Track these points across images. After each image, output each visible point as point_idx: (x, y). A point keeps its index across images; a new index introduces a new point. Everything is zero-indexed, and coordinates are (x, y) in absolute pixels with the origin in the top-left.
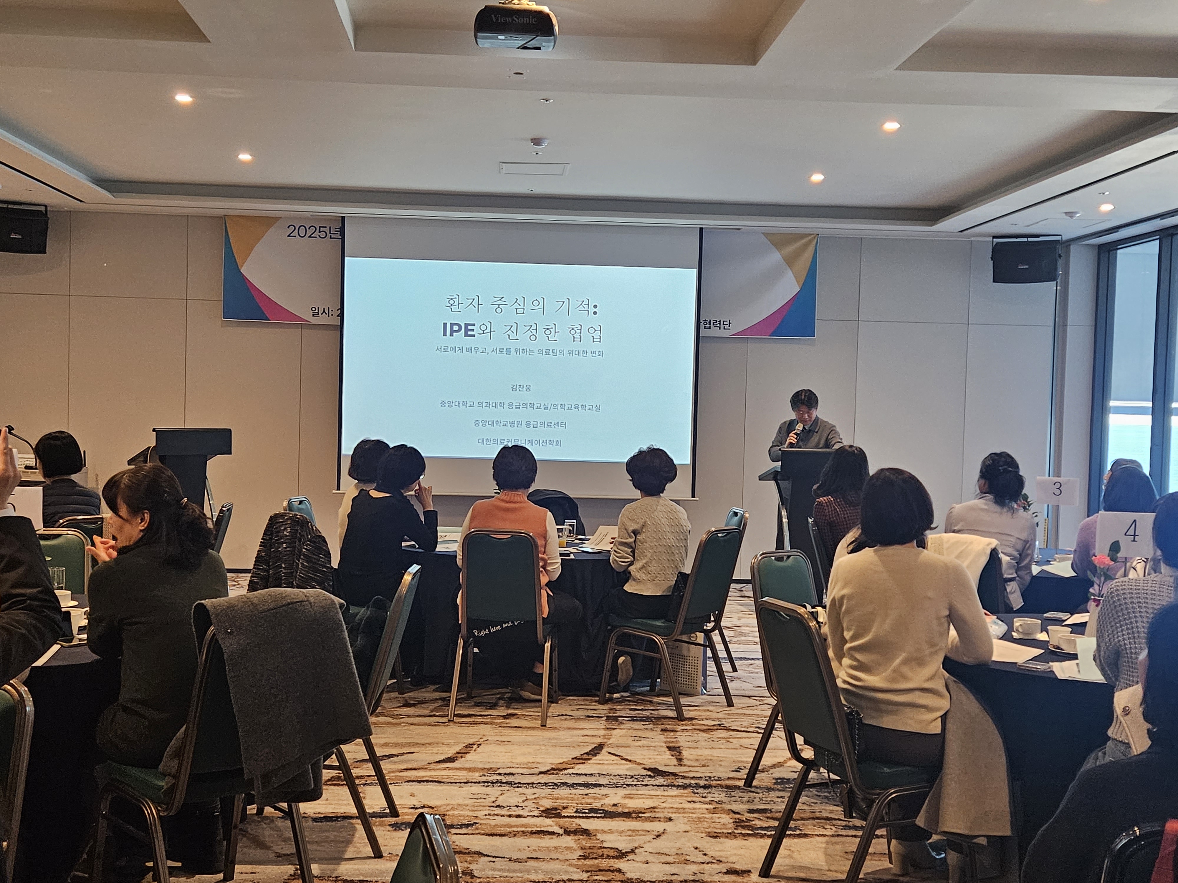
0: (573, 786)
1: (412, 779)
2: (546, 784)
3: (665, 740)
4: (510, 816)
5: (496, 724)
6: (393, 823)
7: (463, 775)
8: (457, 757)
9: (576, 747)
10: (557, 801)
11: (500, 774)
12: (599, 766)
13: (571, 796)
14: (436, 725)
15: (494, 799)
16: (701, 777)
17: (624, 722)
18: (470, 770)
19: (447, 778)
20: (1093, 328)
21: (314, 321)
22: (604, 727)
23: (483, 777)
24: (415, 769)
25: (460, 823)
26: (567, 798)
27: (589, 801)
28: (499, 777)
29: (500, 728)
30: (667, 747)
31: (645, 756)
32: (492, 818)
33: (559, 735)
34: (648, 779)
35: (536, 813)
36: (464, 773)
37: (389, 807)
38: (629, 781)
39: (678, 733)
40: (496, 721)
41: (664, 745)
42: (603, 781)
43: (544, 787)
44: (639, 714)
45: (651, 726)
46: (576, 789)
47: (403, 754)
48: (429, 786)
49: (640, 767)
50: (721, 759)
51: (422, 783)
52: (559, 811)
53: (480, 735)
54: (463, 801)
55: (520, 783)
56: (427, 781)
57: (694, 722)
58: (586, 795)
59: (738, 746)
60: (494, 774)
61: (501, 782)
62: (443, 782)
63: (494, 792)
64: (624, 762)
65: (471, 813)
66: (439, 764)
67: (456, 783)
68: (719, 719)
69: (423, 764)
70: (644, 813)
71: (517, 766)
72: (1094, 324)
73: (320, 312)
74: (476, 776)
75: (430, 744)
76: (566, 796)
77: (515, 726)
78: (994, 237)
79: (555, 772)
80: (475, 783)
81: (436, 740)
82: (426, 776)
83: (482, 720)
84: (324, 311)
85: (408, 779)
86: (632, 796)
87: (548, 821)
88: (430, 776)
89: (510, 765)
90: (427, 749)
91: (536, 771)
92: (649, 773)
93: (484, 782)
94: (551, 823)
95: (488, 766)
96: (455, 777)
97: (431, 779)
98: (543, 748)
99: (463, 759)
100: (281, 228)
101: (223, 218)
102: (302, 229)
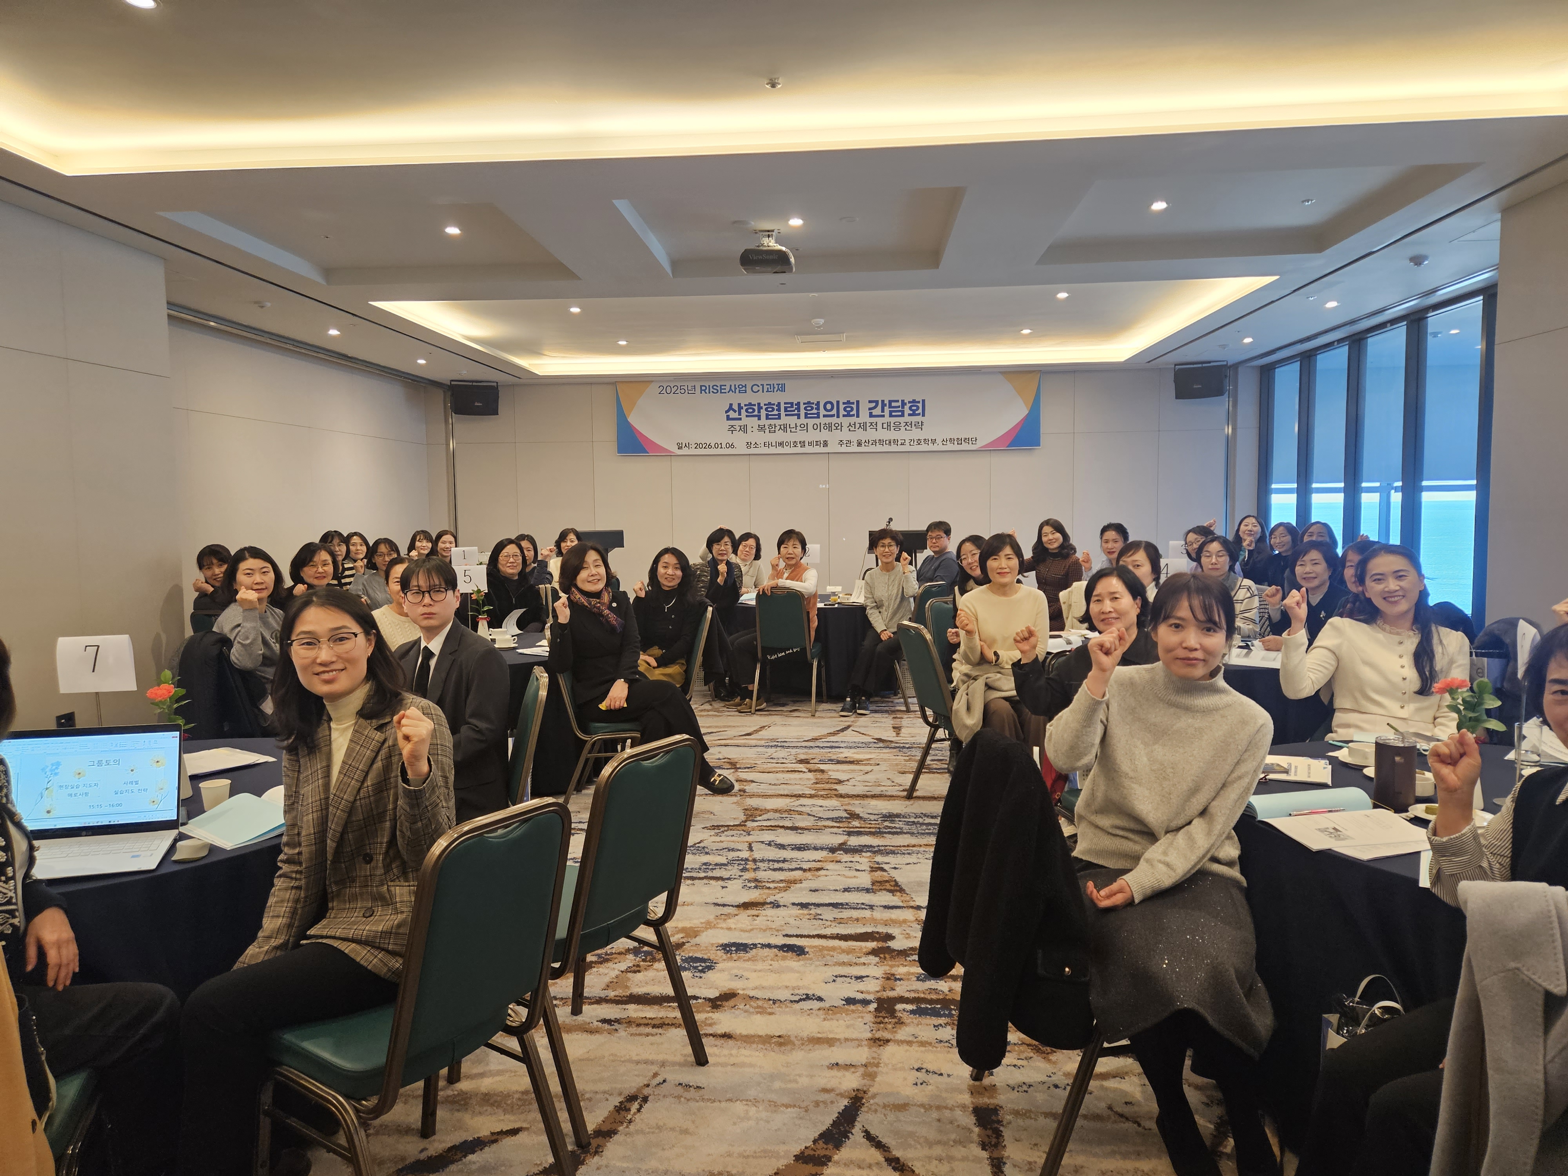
0: (823, 747)
2: (806, 746)
3: (893, 723)
4: (777, 763)
8: (753, 733)
9: (832, 727)
10: (810, 755)
11: (778, 742)
12: (843, 737)
13: (819, 753)
15: (770, 755)
18: (759, 740)
19: (744, 744)
20: (1258, 430)
21: (680, 452)
23: (767, 743)
25: (745, 767)
27: (830, 755)
29: (786, 717)
30: (893, 727)
31: (876, 732)
32: (766, 764)
34: (873, 744)
35: (795, 761)
36: (755, 741)
38: (860, 745)
40: (784, 713)
42: (843, 745)
43: (804, 748)
44: (882, 709)
45: (886, 715)
49: (870, 738)
52: (809, 760)
53: (771, 721)
54: (750, 756)
55: (789, 746)
56: (731, 746)
58: (829, 752)
60: (774, 742)
61: (777, 746)
62: (738, 746)
63: (771, 751)
64: (860, 735)
65: (753, 762)
66: (740, 737)
67: (749, 746)
69: (733, 737)
70: (862, 761)
71: (791, 737)
72: (1258, 426)
73: (683, 445)
74: (762, 743)
75: (737, 726)
76: (816, 753)
78: (1176, 365)
79: (814, 740)
80: (760, 746)
81: (742, 724)
83: (775, 713)
84: (685, 445)
86: (859, 753)
89: (786, 737)
90: (735, 728)
91: (802, 740)
92: (875, 741)
93: (766, 746)
94: (802, 766)
95: (771, 738)
96: (749, 743)
97: (733, 744)
98: (810, 728)
99: (757, 734)
100: (654, 389)
101: (614, 384)
102: (669, 388)
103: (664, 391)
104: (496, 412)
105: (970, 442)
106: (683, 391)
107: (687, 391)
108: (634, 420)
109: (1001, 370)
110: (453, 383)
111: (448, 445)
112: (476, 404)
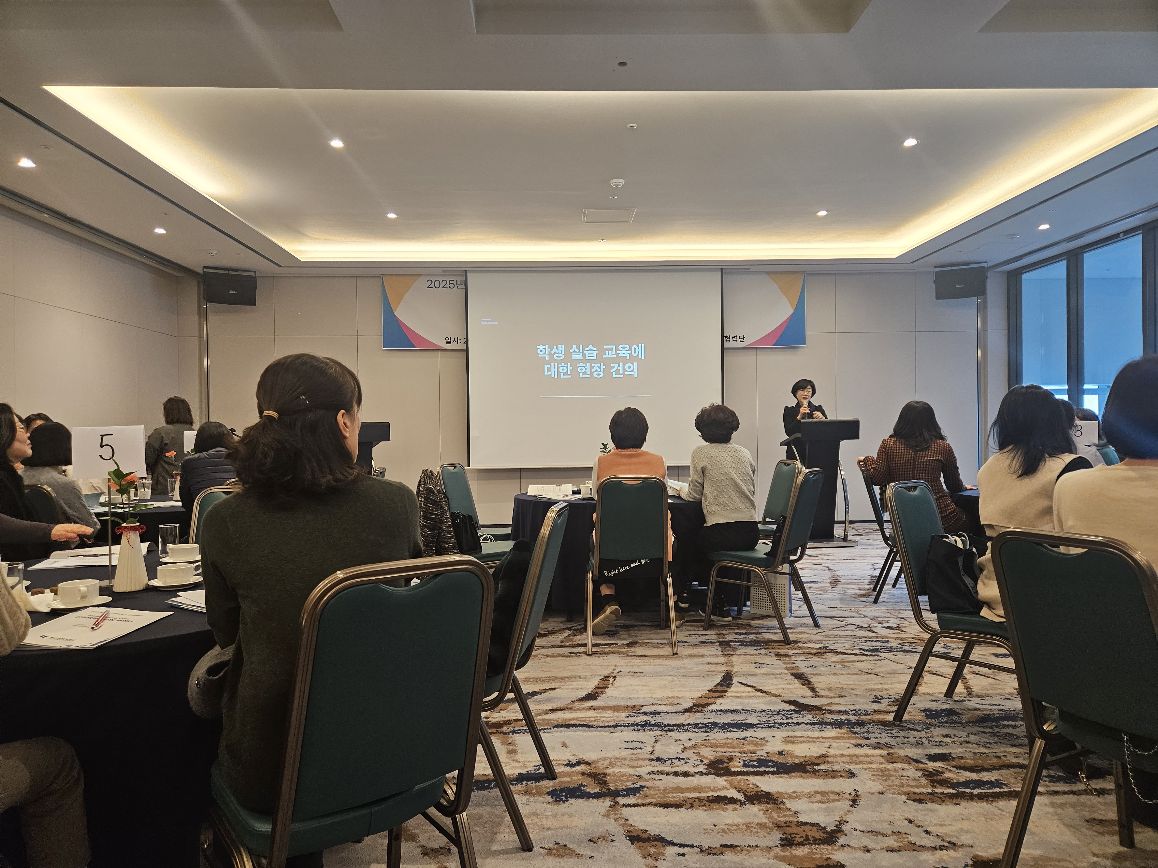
0: (724, 727)
1: (560, 722)
2: (696, 725)
3: (785, 666)
4: (676, 774)
5: (623, 653)
6: (551, 789)
7: (609, 717)
8: (597, 693)
9: (706, 677)
10: (718, 749)
11: (645, 713)
12: (739, 700)
13: (727, 741)
14: (569, 656)
15: (650, 749)
16: (846, 711)
17: (737, 647)
18: (615, 709)
19: (595, 721)
20: (1006, 332)
21: (448, 347)
22: (722, 653)
23: (630, 718)
24: (560, 710)
25: (625, 788)
26: (725, 745)
27: (751, 748)
28: (646, 718)
29: (628, 658)
30: (792, 674)
31: (776, 685)
32: (657, 777)
33: (684, 664)
34: (795, 716)
35: (702, 769)
36: (608, 714)
37: (543, 765)
38: (778, 719)
39: (793, 658)
40: (622, 650)
41: (786, 672)
42: (752, 719)
43: (696, 730)
44: (746, 638)
45: (763, 651)
46: (730, 731)
47: (545, 691)
48: (578, 733)
49: (779, 700)
50: (853, 687)
51: (571, 728)
52: (725, 765)
53: (612, 665)
54: (620, 753)
55: (669, 725)
56: (576, 726)
57: (800, 645)
58: (744, 739)
59: (856, 671)
60: (639, 713)
61: (650, 725)
62: (592, 727)
63: (647, 737)
64: (759, 694)
65: (632, 771)
66: (582, 703)
67: (605, 727)
68: (820, 642)
69: (567, 703)
70: (818, 765)
71: (659, 702)
72: (1007, 329)
73: (452, 341)
74: (622, 717)
75: (568, 678)
76: (724, 741)
77: (641, 654)
78: (935, 267)
79: (699, 709)
80: (624, 726)
81: (574, 674)
82: (573, 719)
83: (609, 649)
84: (454, 340)
85: (556, 723)
86: (792, 739)
87: (721, 781)
88: (577, 719)
89: (652, 701)
90: (567, 683)
91: (680, 708)
92: (793, 708)
93: (633, 725)
94: (725, 783)
95: (630, 703)
96: (603, 719)
97: (578, 723)
98: (675, 678)
99: (604, 695)
100: (422, 283)
101: (381, 277)
102: (437, 283)
103: (433, 285)
104: (252, 302)
105: (738, 340)
106: (452, 286)
107: (456, 286)
108: (400, 313)
109: (767, 269)
110: (206, 270)
111: (201, 337)
112: (231, 292)
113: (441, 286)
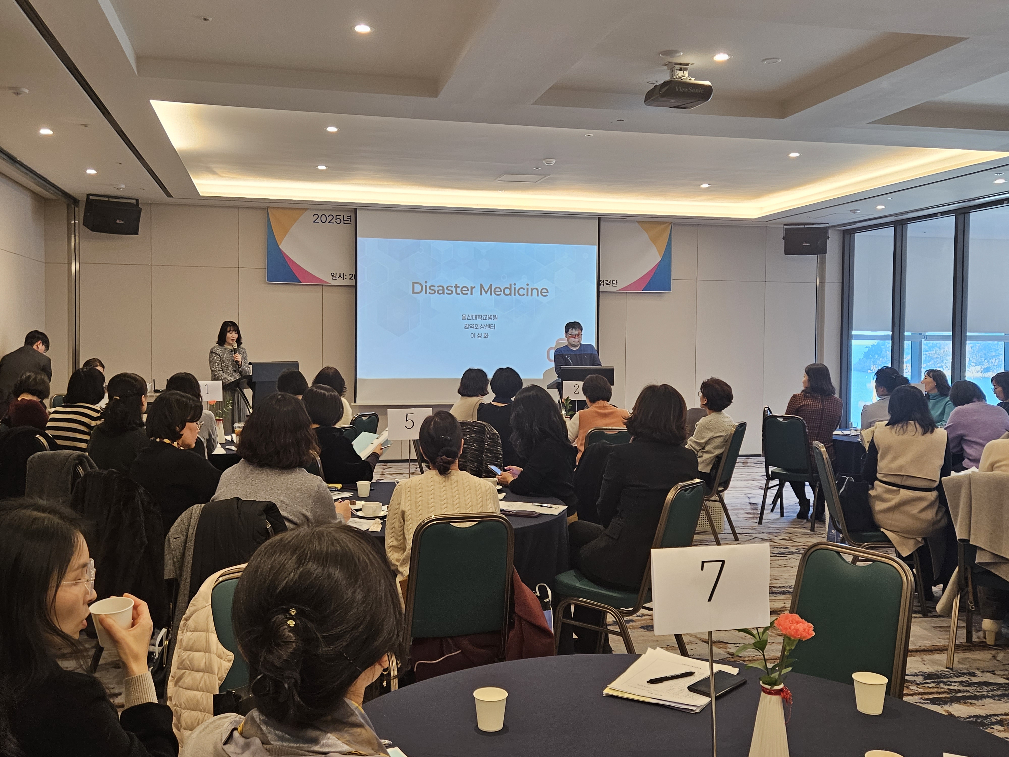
20: (841, 284)
21: (333, 282)
72: (841, 281)
73: (338, 276)
78: (785, 225)
84: (340, 276)
100: (308, 216)
101: (266, 209)
102: (323, 217)
103: (319, 220)
104: (133, 232)
105: (611, 284)
106: (338, 221)
107: (342, 221)
108: (286, 247)
109: (640, 219)
110: (91, 197)
111: (70, 265)
112: (118, 222)
113: (328, 221)
